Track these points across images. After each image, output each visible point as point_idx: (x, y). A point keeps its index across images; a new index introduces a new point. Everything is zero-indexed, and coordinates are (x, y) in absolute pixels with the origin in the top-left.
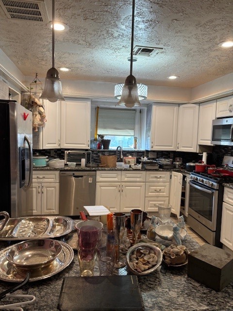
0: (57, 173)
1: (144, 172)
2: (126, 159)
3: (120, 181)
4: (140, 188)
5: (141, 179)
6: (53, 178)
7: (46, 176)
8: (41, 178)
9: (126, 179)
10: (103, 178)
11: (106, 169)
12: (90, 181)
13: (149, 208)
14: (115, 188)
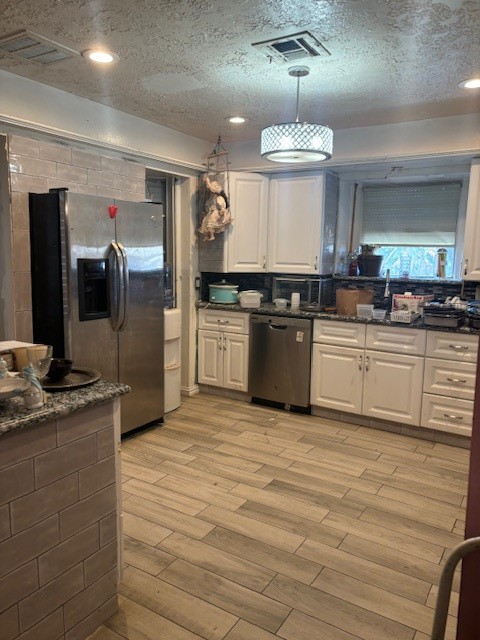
0: (247, 316)
1: (422, 333)
2: (398, 300)
3: (363, 346)
4: (409, 368)
5: (415, 348)
6: (240, 326)
7: (231, 321)
8: (223, 324)
9: (377, 343)
10: (325, 334)
11: (332, 316)
12: (300, 337)
13: (432, 421)
14: (351, 360)
